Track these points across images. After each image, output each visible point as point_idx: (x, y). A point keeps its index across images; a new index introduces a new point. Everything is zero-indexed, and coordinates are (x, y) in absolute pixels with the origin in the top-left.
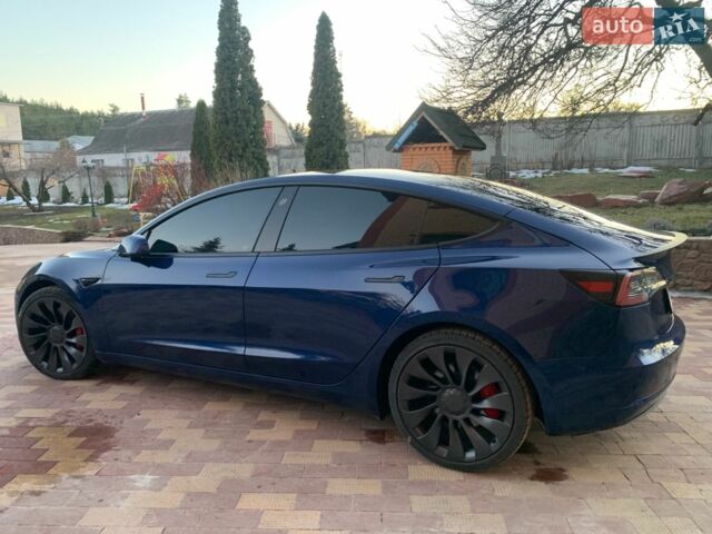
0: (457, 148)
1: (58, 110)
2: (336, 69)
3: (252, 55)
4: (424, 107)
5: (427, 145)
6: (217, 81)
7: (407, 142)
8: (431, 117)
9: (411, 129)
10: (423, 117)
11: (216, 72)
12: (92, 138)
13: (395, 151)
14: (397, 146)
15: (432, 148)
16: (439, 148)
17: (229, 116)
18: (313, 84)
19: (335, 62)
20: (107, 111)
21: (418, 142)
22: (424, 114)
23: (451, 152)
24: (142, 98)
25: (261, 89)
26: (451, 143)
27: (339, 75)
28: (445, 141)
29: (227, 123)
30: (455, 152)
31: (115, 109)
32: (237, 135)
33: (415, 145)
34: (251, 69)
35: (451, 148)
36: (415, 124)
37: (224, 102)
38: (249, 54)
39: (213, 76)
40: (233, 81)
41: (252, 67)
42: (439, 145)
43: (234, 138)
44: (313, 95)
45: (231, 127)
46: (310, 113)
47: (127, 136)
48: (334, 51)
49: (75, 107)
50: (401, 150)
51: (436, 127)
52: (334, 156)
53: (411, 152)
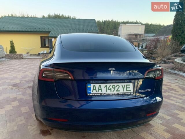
47: (167, 31)
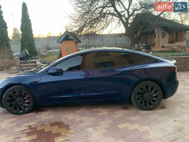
0: (77, 42)
5: (68, 41)
7: (62, 40)
8: (69, 34)
13: (59, 43)
14: (60, 41)
15: (70, 42)
16: (71, 42)
21: (66, 40)
22: (67, 33)
23: (75, 43)
26: (75, 41)
28: (74, 40)
33: (65, 41)
36: (65, 36)
42: (71, 41)
48: (28, 13)
50: (61, 43)
51: (71, 37)
52: (31, 44)
53: (64, 43)
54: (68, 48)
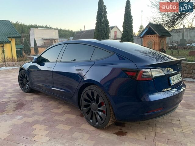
0: (160, 36)
1: (69, 31)
2: (131, 15)
3: (107, 13)
4: (150, 24)
5: (151, 35)
6: (97, 20)
7: (144, 35)
8: (152, 27)
9: (146, 31)
10: (150, 27)
11: (97, 18)
12: (73, 37)
13: (141, 37)
14: (141, 36)
16: (154, 36)
17: (99, 30)
18: (124, 20)
19: (131, 13)
20: (79, 31)
21: (148, 35)
22: (150, 26)
23: (158, 37)
24: (85, 27)
25: (108, 22)
26: (158, 34)
27: (132, 17)
29: (99, 32)
30: (159, 37)
31: (81, 30)
32: (101, 35)
33: (147, 36)
34: (106, 17)
35: (158, 36)
36: (147, 29)
37: (98, 26)
38: (106, 12)
39: (96, 19)
40: (101, 20)
41: (107, 16)
42: (154, 35)
43: (100, 36)
44: (124, 23)
45: (100, 33)
46: (123, 28)
47: (81, 37)
48: (131, 10)
49: (72, 30)
50: (143, 37)
51: (154, 30)
53: (146, 37)
54: (149, 44)
